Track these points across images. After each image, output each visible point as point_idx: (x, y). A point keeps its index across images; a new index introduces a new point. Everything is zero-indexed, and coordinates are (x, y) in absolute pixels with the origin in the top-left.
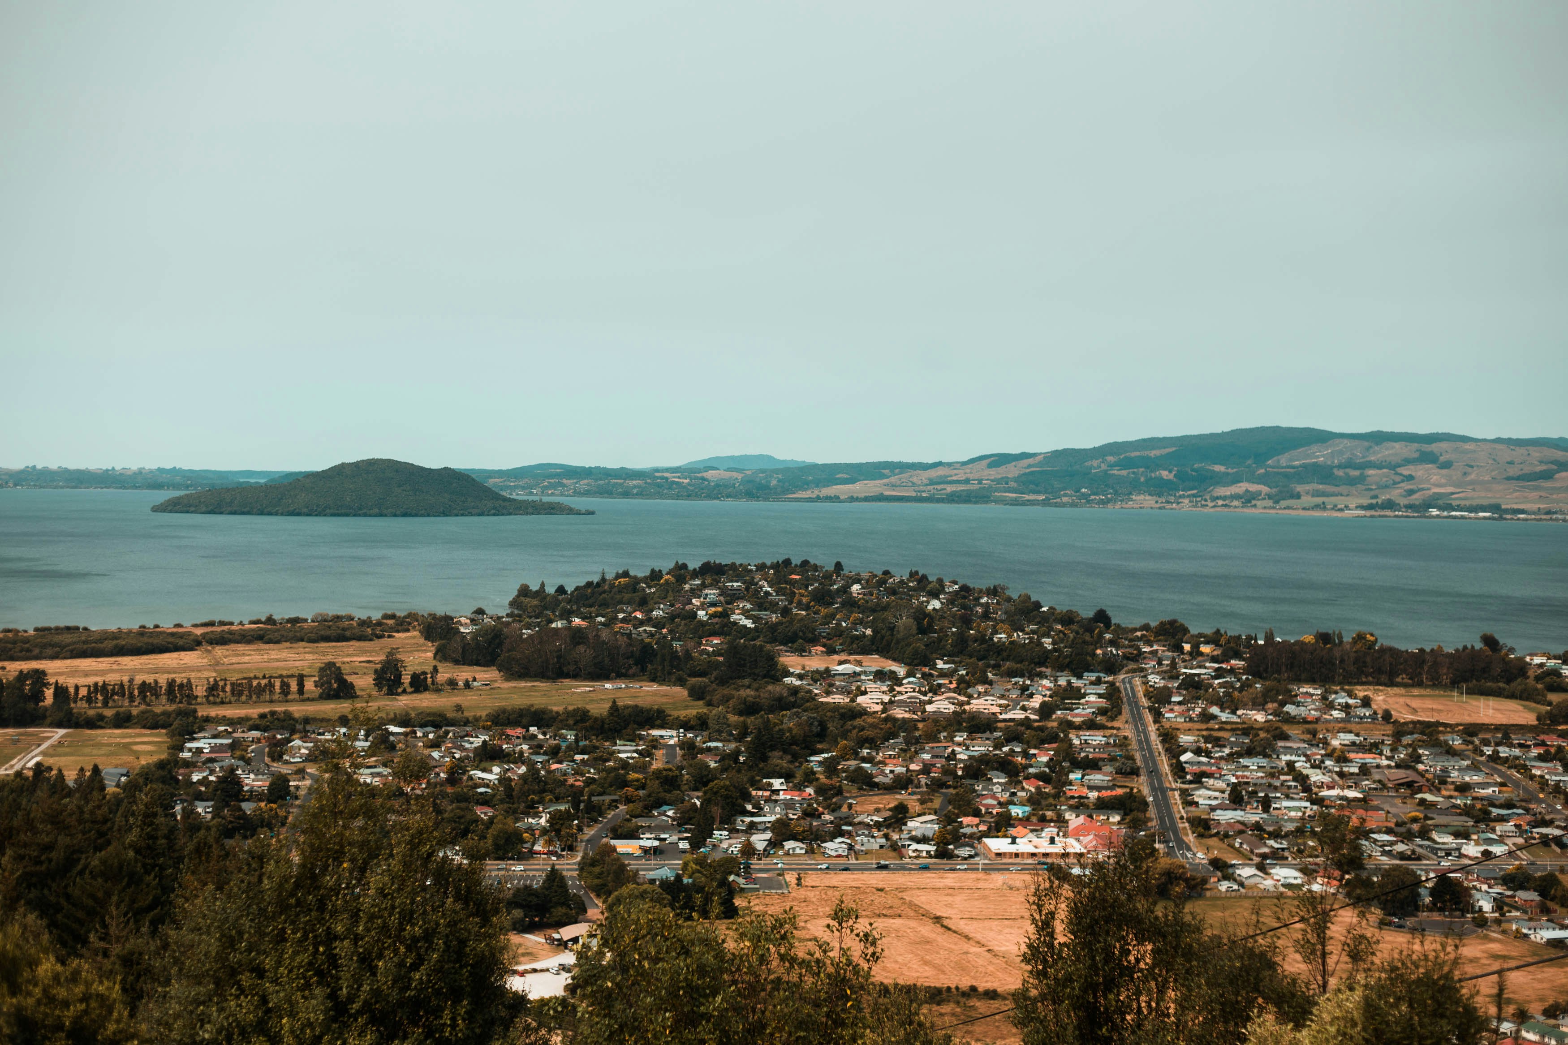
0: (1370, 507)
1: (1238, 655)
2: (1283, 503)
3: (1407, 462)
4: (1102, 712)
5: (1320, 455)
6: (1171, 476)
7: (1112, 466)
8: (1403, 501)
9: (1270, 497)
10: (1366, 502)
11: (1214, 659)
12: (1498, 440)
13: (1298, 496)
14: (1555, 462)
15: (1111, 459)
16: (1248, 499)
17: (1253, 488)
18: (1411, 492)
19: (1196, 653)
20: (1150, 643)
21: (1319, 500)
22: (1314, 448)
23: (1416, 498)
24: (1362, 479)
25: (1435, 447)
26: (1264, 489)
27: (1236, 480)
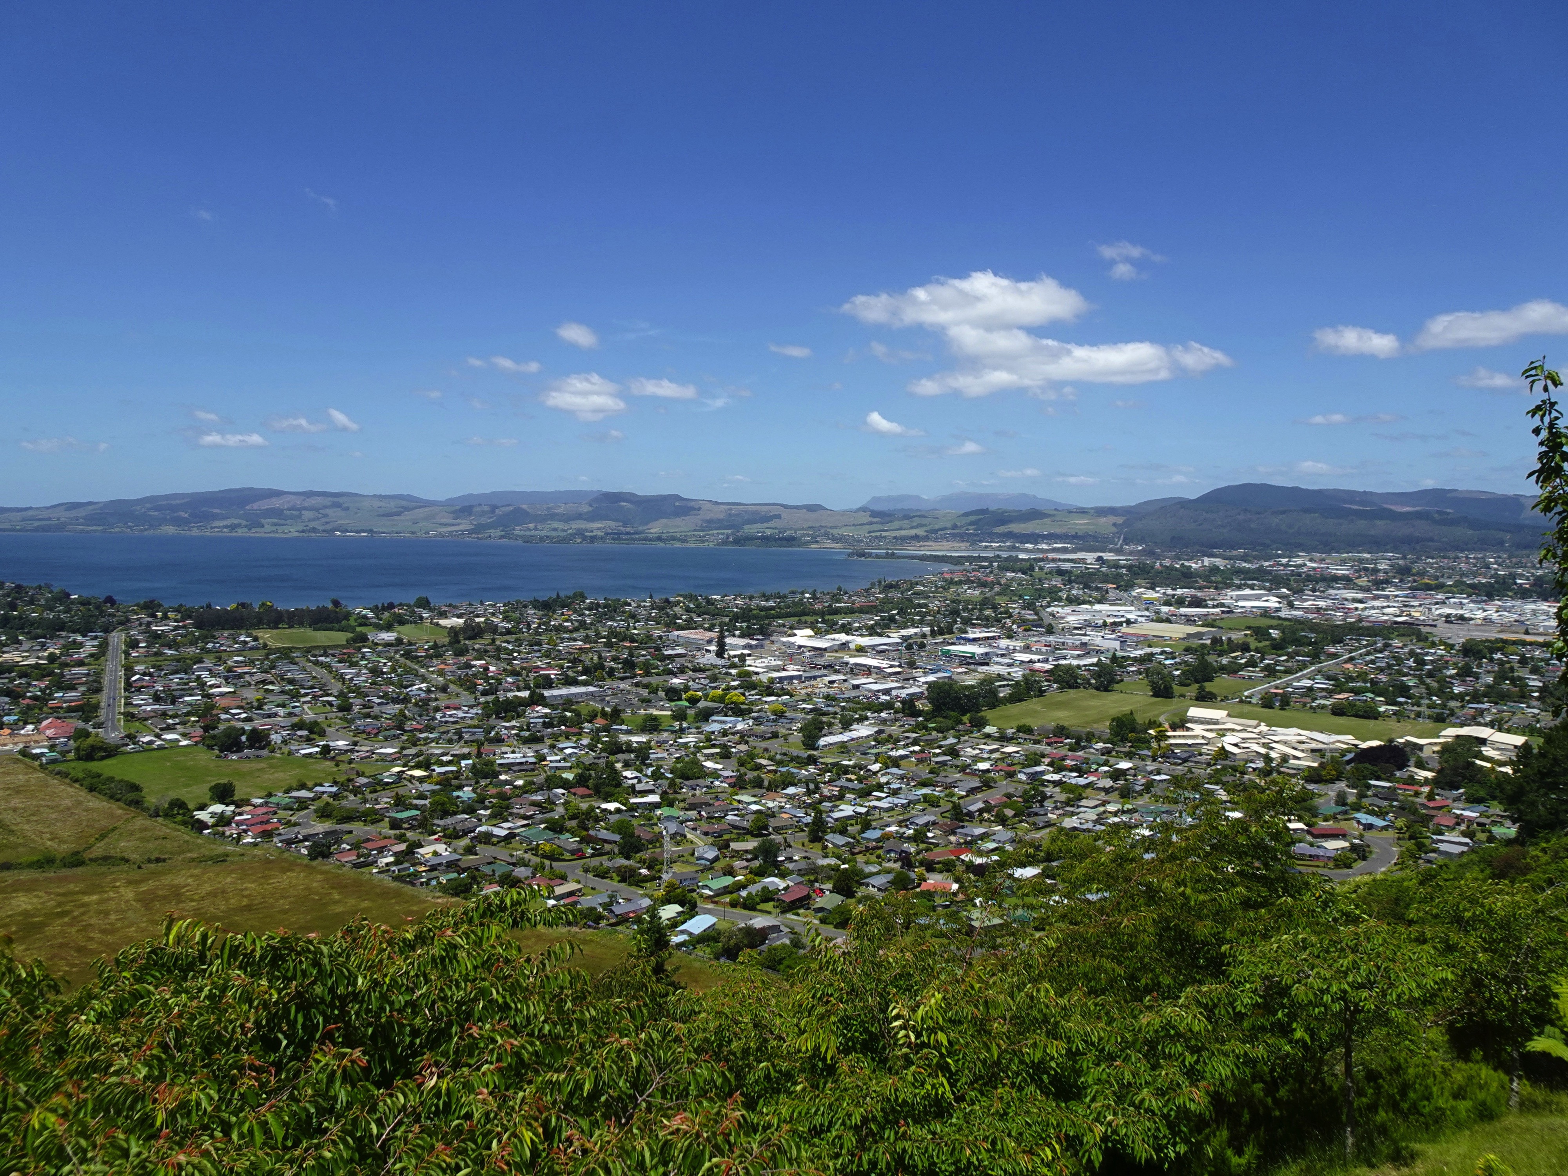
0: (303, 531)
1: (190, 617)
2: (254, 530)
3: (325, 507)
4: (91, 655)
5: (276, 503)
6: (186, 515)
7: (149, 509)
8: (321, 528)
9: (246, 526)
10: (300, 529)
11: (176, 621)
12: (375, 496)
13: (263, 526)
14: (403, 507)
15: (148, 505)
16: (233, 527)
17: (236, 522)
18: (327, 523)
19: (165, 617)
20: (137, 614)
21: (274, 528)
22: (273, 500)
23: (328, 527)
24: (300, 516)
25: (341, 500)
26: (244, 523)
27: (225, 518)
